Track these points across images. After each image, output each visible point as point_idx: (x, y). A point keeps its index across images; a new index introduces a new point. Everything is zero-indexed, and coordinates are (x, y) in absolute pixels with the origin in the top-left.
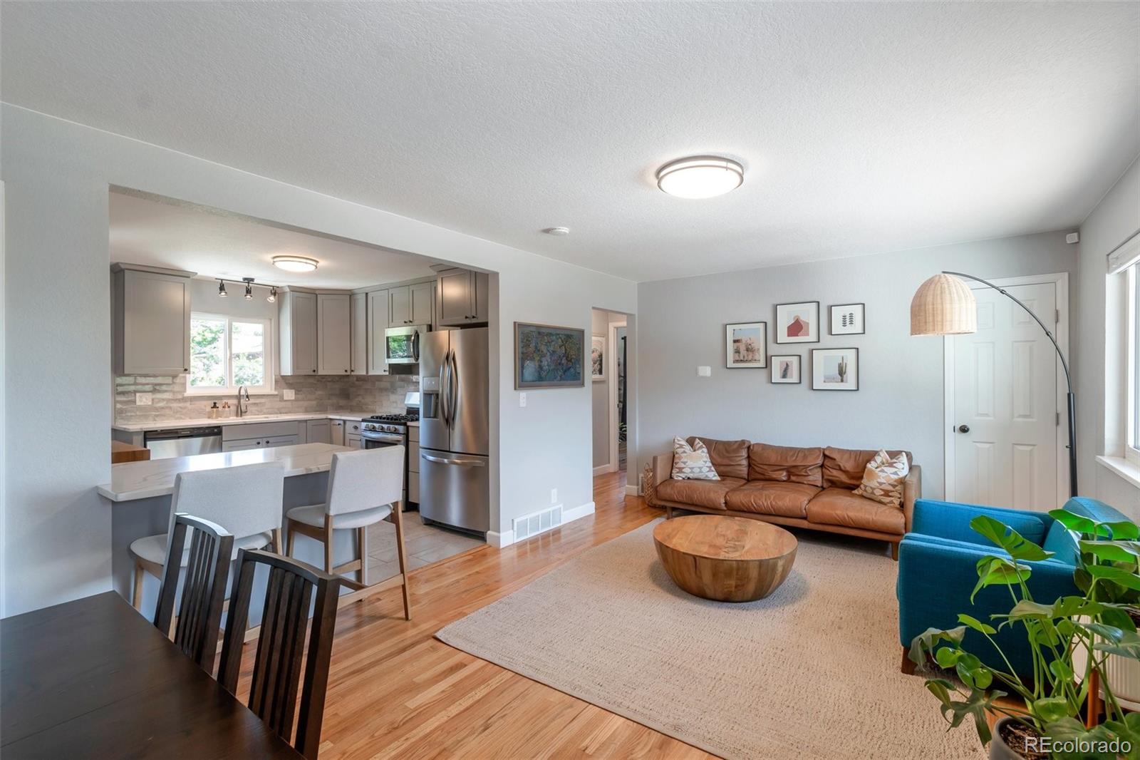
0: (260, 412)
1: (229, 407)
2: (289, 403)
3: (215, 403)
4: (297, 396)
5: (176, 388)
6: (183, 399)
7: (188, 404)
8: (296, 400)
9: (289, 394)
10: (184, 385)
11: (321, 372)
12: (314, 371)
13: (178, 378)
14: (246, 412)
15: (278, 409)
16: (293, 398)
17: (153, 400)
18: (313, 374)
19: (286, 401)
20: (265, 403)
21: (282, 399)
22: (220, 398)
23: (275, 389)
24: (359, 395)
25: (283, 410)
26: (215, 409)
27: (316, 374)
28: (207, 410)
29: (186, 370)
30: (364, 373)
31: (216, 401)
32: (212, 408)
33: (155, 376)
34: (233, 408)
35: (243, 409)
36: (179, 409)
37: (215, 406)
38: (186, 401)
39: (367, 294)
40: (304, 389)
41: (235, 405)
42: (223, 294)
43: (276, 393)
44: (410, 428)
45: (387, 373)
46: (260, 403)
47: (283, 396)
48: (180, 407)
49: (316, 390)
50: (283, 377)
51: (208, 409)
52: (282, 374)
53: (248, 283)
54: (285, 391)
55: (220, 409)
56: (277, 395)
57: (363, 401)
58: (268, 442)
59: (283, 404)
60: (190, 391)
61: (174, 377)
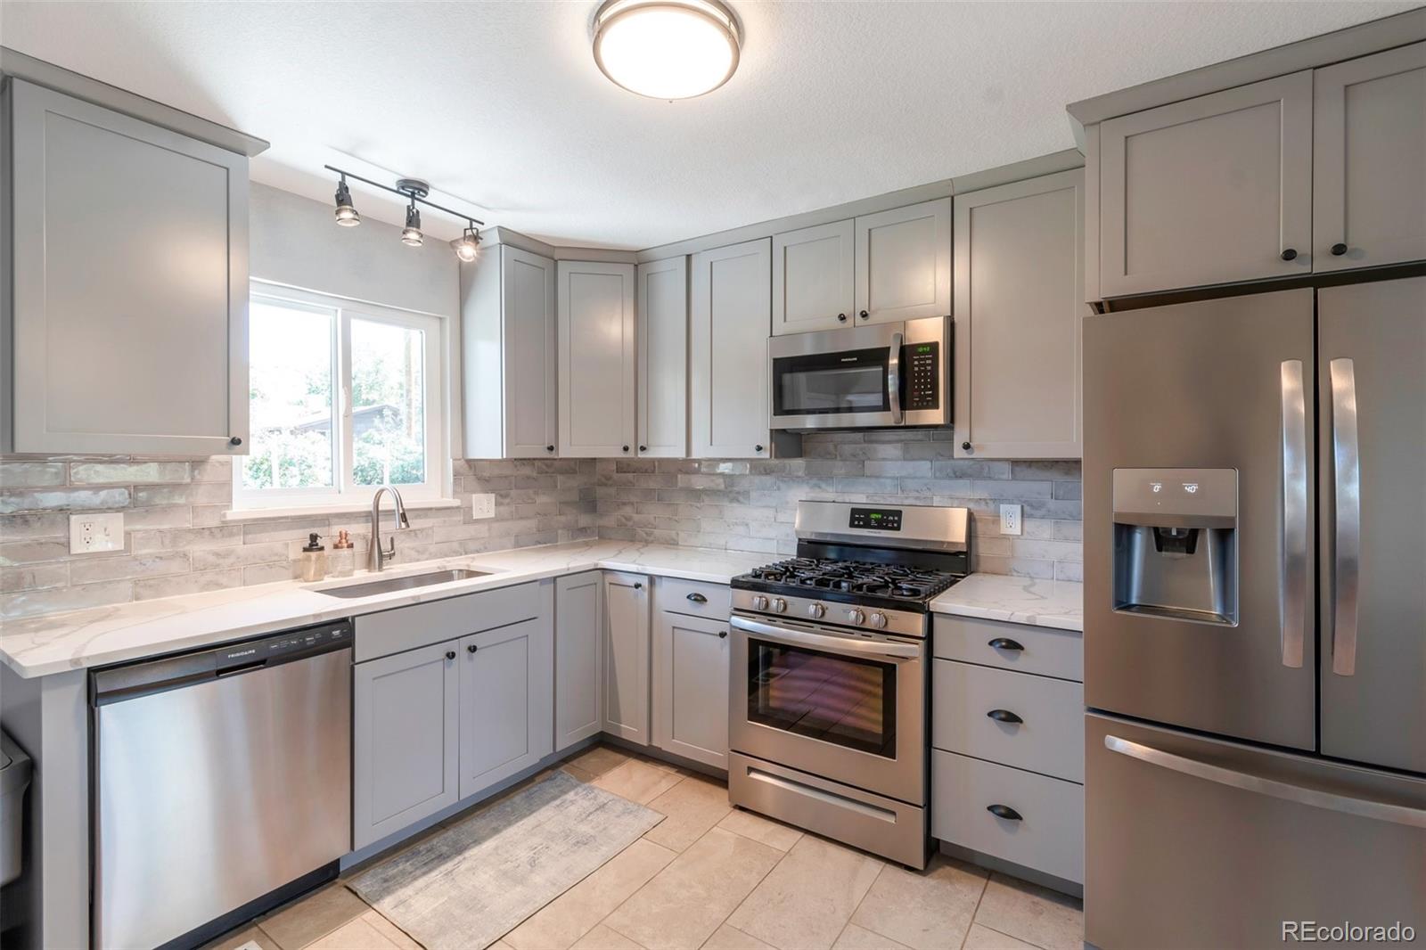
0: (422, 554)
1: (351, 546)
2: (484, 528)
3: (314, 538)
4: (502, 509)
5: (201, 498)
6: (221, 528)
7: (237, 544)
8: (497, 519)
9: (484, 505)
10: (225, 486)
11: (565, 452)
12: (551, 449)
13: (208, 467)
14: (391, 556)
15: (462, 543)
16: (492, 515)
17: (128, 534)
18: (546, 454)
19: (478, 521)
20: (431, 528)
21: (470, 521)
22: (326, 520)
23: (455, 493)
24: (624, 504)
25: (472, 546)
26: (313, 555)
27: (553, 455)
28: (292, 556)
29: (236, 442)
30: (681, 454)
31: (315, 531)
32: (305, 550)
33: (132, 461)
34: (360, 547)
35: (386, 546)
36: (212, 559)
37: (313, 545)
38: (231, 535)
39: (689, 257)
40: (513, 493)
41: (365, 537)
42: (347, 215)
43: (456, 503)
44: (936, 620)
45: (765, 455)
46: (422, 530)
47: (471, 508)
48: (217, 555)
49: (536, 493)
50: (472, 464)
51: (296, 552)
52: (471, 456)
53: (412, 196)
54: (474, 496)
55: (328, 550)
56: (458, 508)
57: (636, 517)
58: (473, 649)
59: (471, 530)
60: (243, 506)
61: (197, 463)
